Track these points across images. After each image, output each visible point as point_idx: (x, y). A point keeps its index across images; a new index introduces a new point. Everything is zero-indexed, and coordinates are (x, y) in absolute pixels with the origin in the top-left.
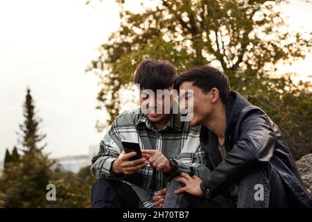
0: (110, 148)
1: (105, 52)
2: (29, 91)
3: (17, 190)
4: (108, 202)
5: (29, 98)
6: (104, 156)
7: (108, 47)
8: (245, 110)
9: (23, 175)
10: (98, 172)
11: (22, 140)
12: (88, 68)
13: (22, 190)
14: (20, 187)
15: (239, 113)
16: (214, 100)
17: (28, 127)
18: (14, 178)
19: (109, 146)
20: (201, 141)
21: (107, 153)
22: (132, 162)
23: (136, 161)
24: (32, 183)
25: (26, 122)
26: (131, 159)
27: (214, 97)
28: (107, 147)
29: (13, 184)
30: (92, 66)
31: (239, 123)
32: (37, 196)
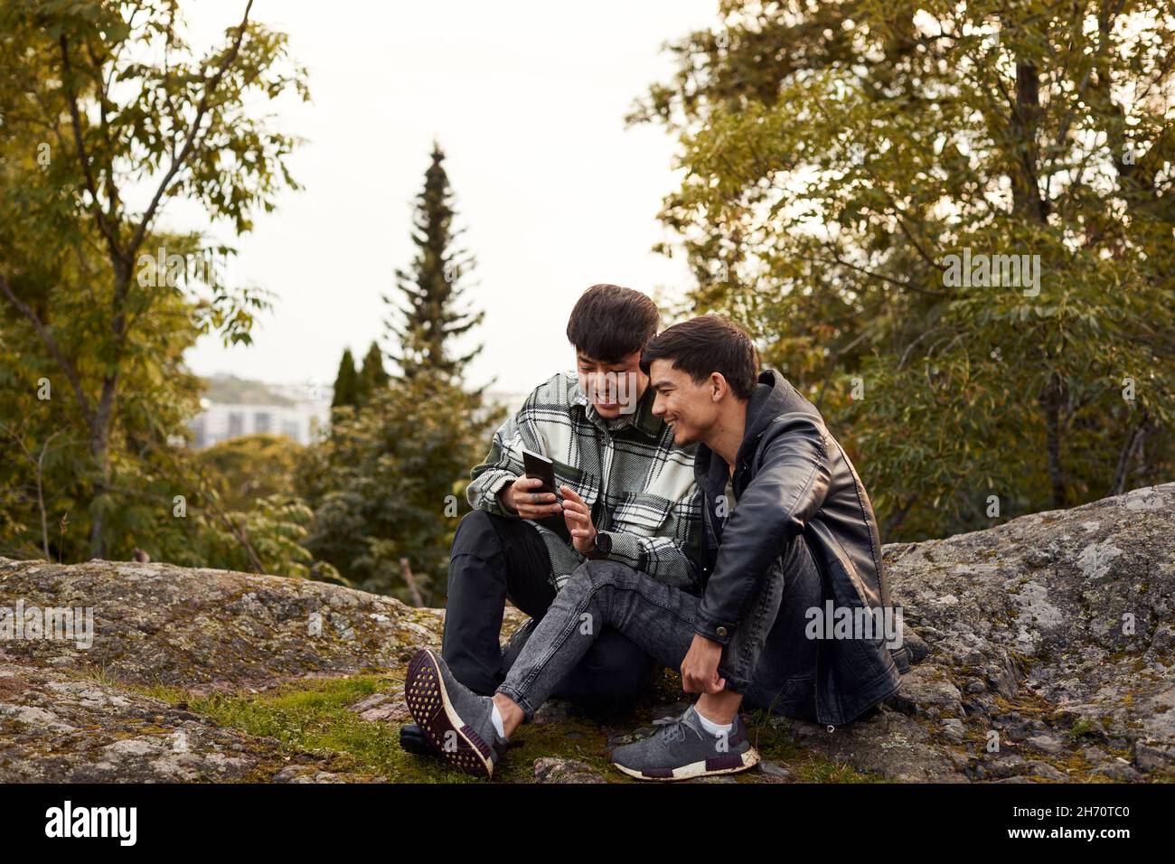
0: (511, 454)
1: (702, 58)
2: (438, 157)
3: (358, 497)
4: (480, 560)
5: (436, 180)
6: (498, 468)
7: (710, 45)
8: (783, 419)
9: (381, 453)
10: (480, 496)
11: (401, 323)
12: (635, 109)
13: (371, 503)
14: (364, 490)
15: (770, 423)
16: (718, 396)
17: (422, 283)
18: (352, 459)
19: (510, 450)
20: (697, 473)
21: (503, 464)
22: (529, 496)
23: (536, 496)
24: (406, 482)
25: (417, 263)
26: (531, 490)
27: (716, 389)
28: (505, 451)
29: (345, 476)
30: (650, 102)
31: (763, 443)
32: (417, 524)
